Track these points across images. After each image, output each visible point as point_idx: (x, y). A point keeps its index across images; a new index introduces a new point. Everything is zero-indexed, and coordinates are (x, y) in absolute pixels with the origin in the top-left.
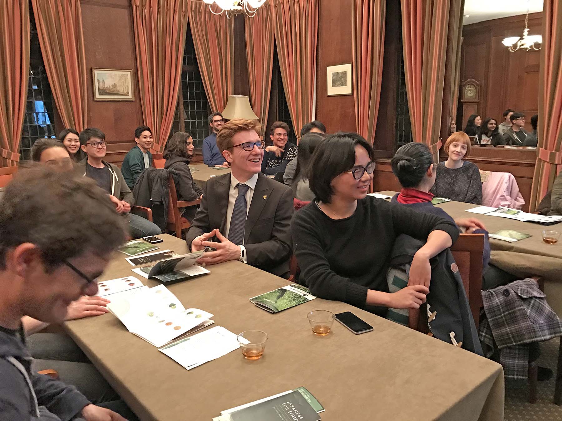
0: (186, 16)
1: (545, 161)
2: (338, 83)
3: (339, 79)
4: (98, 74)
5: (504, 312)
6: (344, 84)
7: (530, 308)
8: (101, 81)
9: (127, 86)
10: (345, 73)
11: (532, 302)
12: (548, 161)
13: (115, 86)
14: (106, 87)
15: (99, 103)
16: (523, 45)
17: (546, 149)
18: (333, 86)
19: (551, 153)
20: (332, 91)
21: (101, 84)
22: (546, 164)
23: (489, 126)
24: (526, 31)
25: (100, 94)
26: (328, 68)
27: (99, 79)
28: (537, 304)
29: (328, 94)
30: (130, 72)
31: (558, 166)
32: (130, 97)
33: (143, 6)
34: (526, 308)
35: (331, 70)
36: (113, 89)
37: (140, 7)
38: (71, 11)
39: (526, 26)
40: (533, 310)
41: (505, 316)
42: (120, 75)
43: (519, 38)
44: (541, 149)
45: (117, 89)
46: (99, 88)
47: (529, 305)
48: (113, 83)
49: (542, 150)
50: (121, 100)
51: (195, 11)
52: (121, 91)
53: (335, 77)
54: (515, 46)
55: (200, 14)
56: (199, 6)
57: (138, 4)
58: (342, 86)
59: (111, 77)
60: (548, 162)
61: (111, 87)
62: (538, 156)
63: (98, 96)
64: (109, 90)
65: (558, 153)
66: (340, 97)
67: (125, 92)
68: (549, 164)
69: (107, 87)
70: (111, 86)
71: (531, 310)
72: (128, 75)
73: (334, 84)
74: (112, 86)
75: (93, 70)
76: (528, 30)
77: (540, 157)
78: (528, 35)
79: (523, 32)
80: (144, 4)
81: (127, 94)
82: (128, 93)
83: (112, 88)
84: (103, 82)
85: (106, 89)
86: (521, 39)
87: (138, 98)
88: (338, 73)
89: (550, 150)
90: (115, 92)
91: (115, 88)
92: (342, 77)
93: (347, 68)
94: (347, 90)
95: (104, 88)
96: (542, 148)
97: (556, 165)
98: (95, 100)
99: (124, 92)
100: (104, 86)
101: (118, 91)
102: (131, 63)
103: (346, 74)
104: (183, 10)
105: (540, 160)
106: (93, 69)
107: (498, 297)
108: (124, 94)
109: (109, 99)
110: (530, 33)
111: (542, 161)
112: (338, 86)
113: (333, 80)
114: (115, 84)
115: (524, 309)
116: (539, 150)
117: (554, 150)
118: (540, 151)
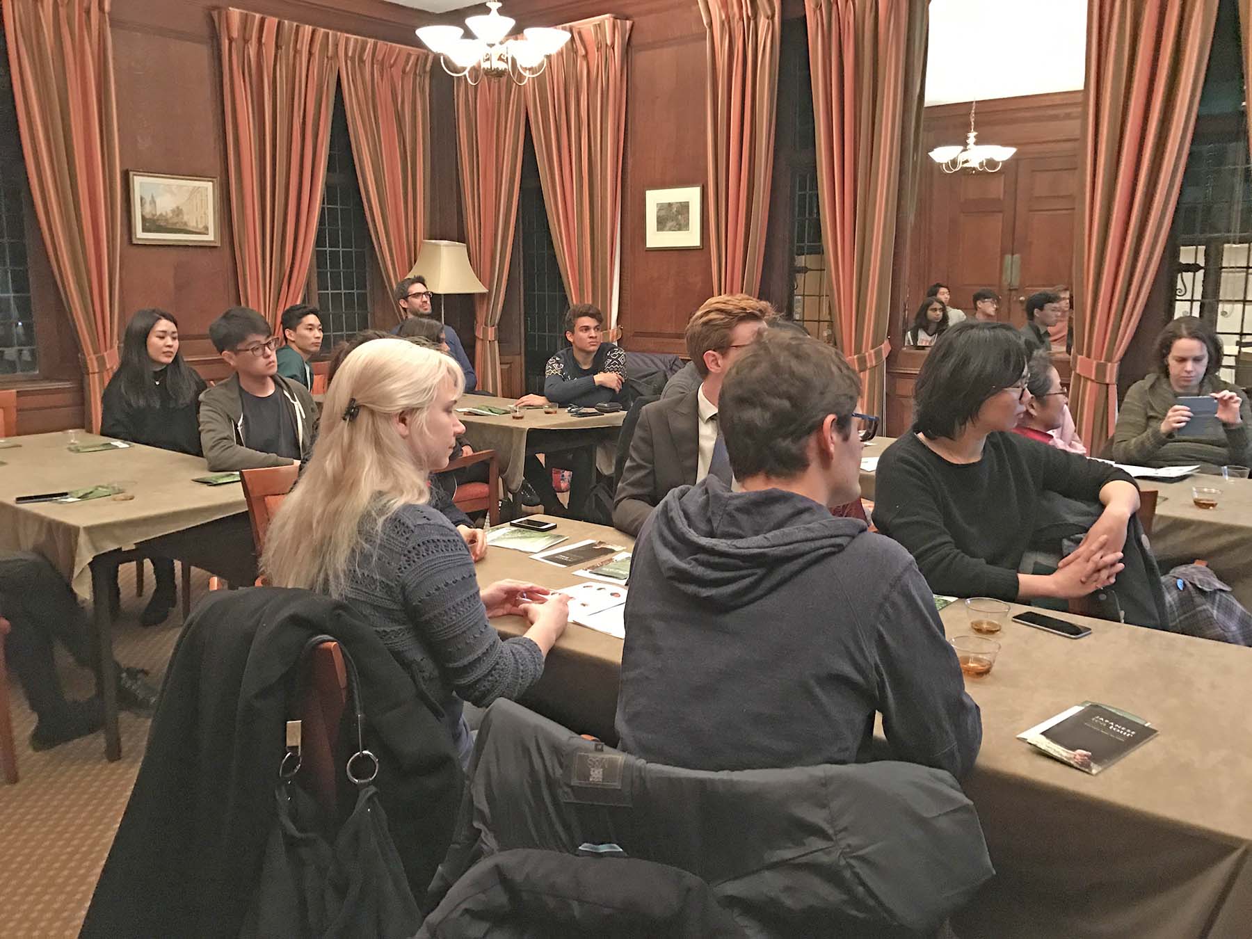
0: (335, 66)
1: (1088, 379)
2: (670, 224)
3: (673, 217)
4: (140, 183)
5: (1179, 616)
6: (683, 226)
7: (1215, 608)
8: (148, 199)
9: (205, 214)
10: (684, 207)
11: (1217, 597)
12: (1093, 378)
13: (178, 212)
14: (158, 214)
15: (143, 250)
16: (966, 162)
17: (1089, 356)
18: (658, 230)
19: (1098, 365)
20: (656, 238)
21: (148, 208)
22: (1089, 383)
23: (930, 313)
24: (972, 136)
25: (145, 230)
26: (648, 192)
27: (144, 196)
28: (1224, 602)
29: (648, 246)
30: (211, 183)
31: (1110, 386)
32: (210, 237)
33: (246, 41)
34: (1210, 609)
35: (655, 199)
36: (175, 220)
37: (241, 42)
38: (90, 41)
39: (973, 127)
40: (1220, 610)
41: (1180, 622)
42: (191, 189)
43: (961, 148)
44: (1079, 357)
45: (183, 218)
46: (143, 218)
47: (1213, 603)
48: (174, 206)
49: (1081, 359)
50: (190, 244)
51: (353, 59)
52: (192, 225)
53: (663, 213)
54: (954, 163)
55: (362, 64)
56: (361, 49)
57: (235, 34)
58: (679, 230)
59: (172, 193)
60: (1092, 381)
61: (170, 215)
62: (1075, 370)
63: (140, 234)
64: (166, 220)
65: (1109, 364)
66: (676, 252)
67: (201, 226)
68: (1094, 384)
69: (161, 215)
70: (169, 212)
71: (1218, 611)
72: (207, 189)
73: (661, 225)
74: (173, 211)
75: (131, 176)
76: (975, 133)
77: (1078, 372)
78: (976, 143)
79: (967, 138)
80: (247, 37)
81: (203, 230)
82: (207, 228)
83: (171, 218)
84: (153, 202)
85: (158, 220)
86: (965, 150)
87: (227, 239)
88: (670, 205)
89: (1095, 359)
90: (178, 226)
91: (178, 215)
92: (678, 212)
93: (692, 195)
94: (690, 237)
95: (154, 215)
96: (1082, 354)
97: (1108, 385)
98: (135, 242)
99: (197, 227)
100: (154, 213)
101: (185, 224)
102: (214, 162)
103: (688, 206)
104: (330, 54)
105: (1078, 376)
106: (131, 173)
107: (1169, 593)
108: (197, 231)
109: (164, 240)
110: (979, 142)
111: (1082, 379)
112: (670, 230)
113: (658, 218)
114: (178, 208)
115: (1208, 610)
116: (1075, 358)
117: (1103, 359)
118: (1078, 362)
